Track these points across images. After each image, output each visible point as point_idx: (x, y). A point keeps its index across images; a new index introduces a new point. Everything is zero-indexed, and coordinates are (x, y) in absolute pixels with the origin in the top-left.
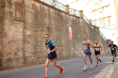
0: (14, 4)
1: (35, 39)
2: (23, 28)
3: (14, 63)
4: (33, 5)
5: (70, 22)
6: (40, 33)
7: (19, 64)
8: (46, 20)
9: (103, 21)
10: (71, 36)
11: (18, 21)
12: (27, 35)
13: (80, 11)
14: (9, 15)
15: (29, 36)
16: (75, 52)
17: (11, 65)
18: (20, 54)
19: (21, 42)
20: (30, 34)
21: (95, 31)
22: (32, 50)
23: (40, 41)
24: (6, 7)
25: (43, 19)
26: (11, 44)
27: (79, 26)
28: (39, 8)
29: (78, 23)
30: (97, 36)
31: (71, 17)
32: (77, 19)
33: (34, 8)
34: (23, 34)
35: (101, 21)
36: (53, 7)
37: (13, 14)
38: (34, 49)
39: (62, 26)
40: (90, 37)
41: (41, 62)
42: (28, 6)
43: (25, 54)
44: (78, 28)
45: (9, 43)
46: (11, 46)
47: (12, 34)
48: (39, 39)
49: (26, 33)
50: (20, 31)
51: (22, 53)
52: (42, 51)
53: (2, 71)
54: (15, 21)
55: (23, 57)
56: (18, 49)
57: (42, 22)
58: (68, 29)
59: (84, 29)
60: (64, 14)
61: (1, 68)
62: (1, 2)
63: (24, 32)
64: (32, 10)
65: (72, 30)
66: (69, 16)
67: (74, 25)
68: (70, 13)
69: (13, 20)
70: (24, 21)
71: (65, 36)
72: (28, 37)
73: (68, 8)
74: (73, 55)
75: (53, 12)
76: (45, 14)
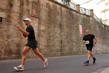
0: (31, 2)
1: (48, 34)
2: (38, 24)
3: (30, 54)
4: (47, 4)
5: (80, 20)
6: (52, 28)
7: (34, 54)
8: (59, 18)
10: (81, 33)
11: (34, 18)
12: (42, 30)
13: (90, 10)
14: (26, 12)
15: (43, 31)
16: (85, 49)
17: (28, 55)
20: (44, 29)
21: (105, 29)
22: (45, 43)
23: (53, 36)
24: (24, 5)
25: (55, 16)
27: (89, 24)
28: (52, 6)
29: (89, 21)
30: (108, 34)
31: (82, 15)
32: (87, 18)
33: (48, 7)
34: (38, 29)
36: (65, 6)
37: (30, 12)
38: (47, 43)
39: (73, 24)
40: (100, 35)
41: (53, 55)
42: (43, 4)
43: (39, 46)
44: (88, 26)
48: (52, 34)
49: (40, 28)
50: (36, 26)
52: (54, 45)
53: (20, 59)
54: (31, 17)
57: (55, 19)
58: (79, 27)
59: (95, 27)
60: (75, 12)
61: (19, 56)
63: (39, 27)
64: (46, 8)
65: (83, 27)
66: (80, 15)
67: (84, 23)
68: (81, 12)
70: (39, 17)
71: (75, 33)
73: (79, 7)
74: (83, 51)
75: (65, 10)
76: (57, 12)
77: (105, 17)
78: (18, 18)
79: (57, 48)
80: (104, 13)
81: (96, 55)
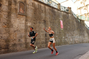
0: (18, 2)
1: (34, 29)
2: (25, 21)
3: (18, 48)
4: (33, 3)
5: (61, 16)
6: (38, 24)
7: (22, 48)
8: (43, 15)
9: (87, 16)
10: (62, 27)
11: (21, 15)
13: (69, 8)
14: (14, 11)
16: (65, 40)
17: (16, 49)
18: (23, 40)
19: (23, 31)
20: (30, 25)
21: (81, 23)
23: (38, 31)
24: (12, 5)
25: (40, 14)
26: (16, 33)
27: (68, 20)
28: (37, 6)
29: (68, 17)
30: (83, 27)
31: (62, 12)
32: (67, 14)
33: (33, 6)
34: (25, 25)
35: (86, 16)
36: (48, 5)
37: (17, 10)
39: (55, 20)
40: (77, 28)
41: (39, 47)
43: (27, 40)
44: (67, 21)
45: (14, 32)
46: (16, 34)
47: (17, 25)
48: (37, 29)
50: (23, 23)
51: (24, 40)
52: (39, 39)
53: (9, 53)
54: (19, 15)
55: (25, 43)
56: (21, 37)
57: (40, 16)
58: (60, 22)
59: (73, 22)
60: (57, 10)
61: (8, 51)
62: (9, 1)
63: (26, 24)
64: (32, 7)
65: (63, 22)
66: (61, 12)
67: (64, 19)
68: (62, 10)
69: (17, 14)
70: (26, 15)
71: (58, 27)
72: (29, 27)
73: (60, 6)
74: (64, 42)
75: (48, 9)
76: (42, 10)
77: (81, 13)
78: (6, 16)
79: (42, 41)
80: (80, 10)
81: (75, 44)
